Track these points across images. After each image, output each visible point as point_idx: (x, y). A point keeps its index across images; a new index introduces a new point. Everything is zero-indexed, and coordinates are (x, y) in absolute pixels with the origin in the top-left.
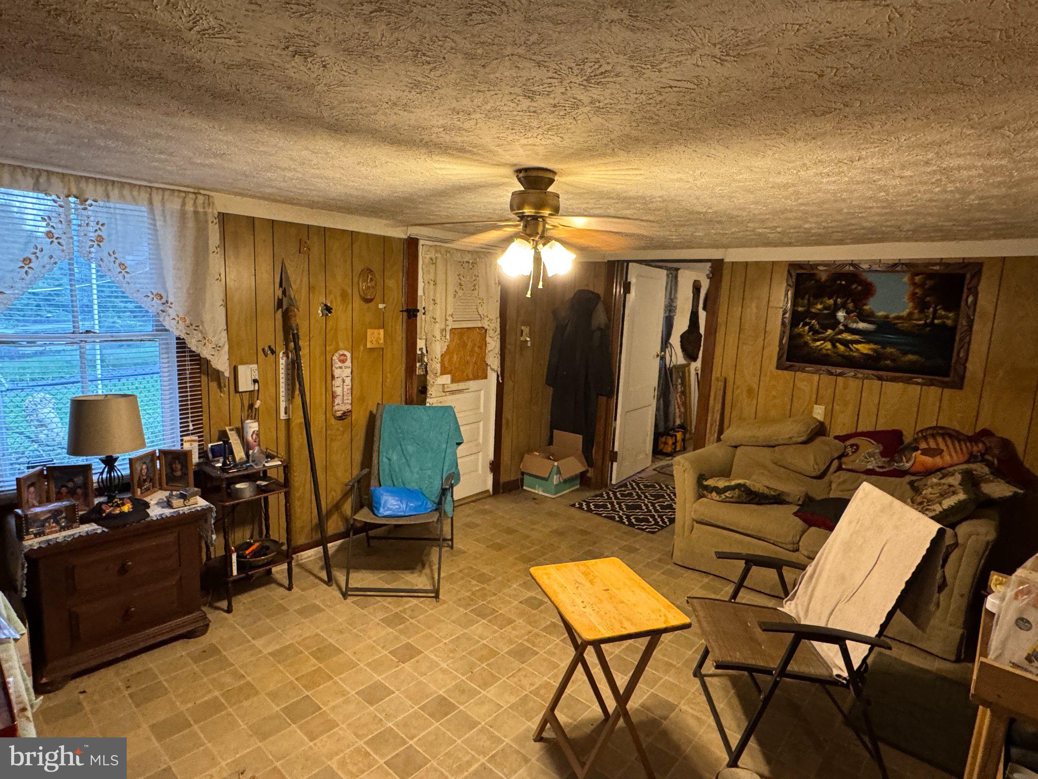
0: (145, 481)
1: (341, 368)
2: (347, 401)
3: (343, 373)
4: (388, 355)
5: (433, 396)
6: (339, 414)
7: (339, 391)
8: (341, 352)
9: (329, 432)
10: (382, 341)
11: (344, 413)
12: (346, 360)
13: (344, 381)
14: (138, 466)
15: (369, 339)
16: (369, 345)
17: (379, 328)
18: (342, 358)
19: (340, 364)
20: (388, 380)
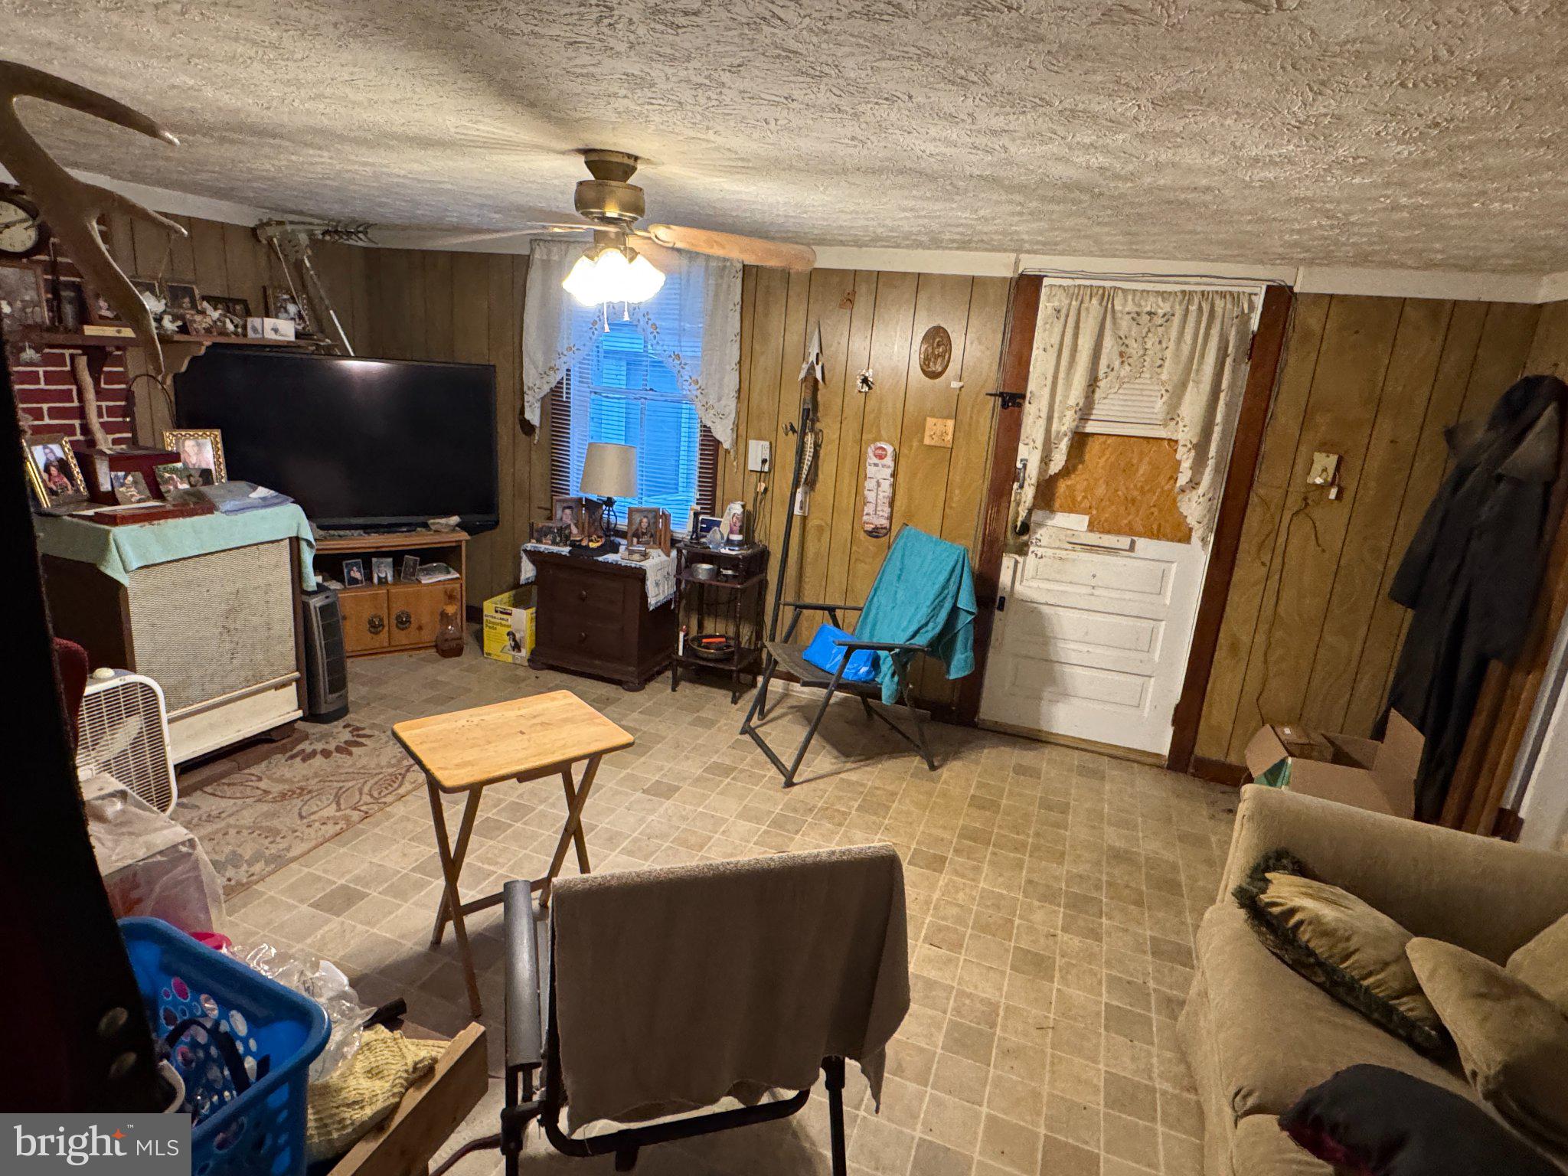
0: (644, 534)
1: (876, 465)
2: (881, 513)
3: (879, 474)
4: (960, 461)
5: (1043, 543)
6: (869, 527)
7: (871, 496)
8: (879, 444)
9: (854, 548)
10: (950, 437)
11: (876, 529)
12: (886, 456)
13: (878, 484)
14: (637, 518)
15: (927, 433)
16: (927, 441)
17: (948, 417)
18: (880, 452)
19: (876, 461)
20: (956, 499)
